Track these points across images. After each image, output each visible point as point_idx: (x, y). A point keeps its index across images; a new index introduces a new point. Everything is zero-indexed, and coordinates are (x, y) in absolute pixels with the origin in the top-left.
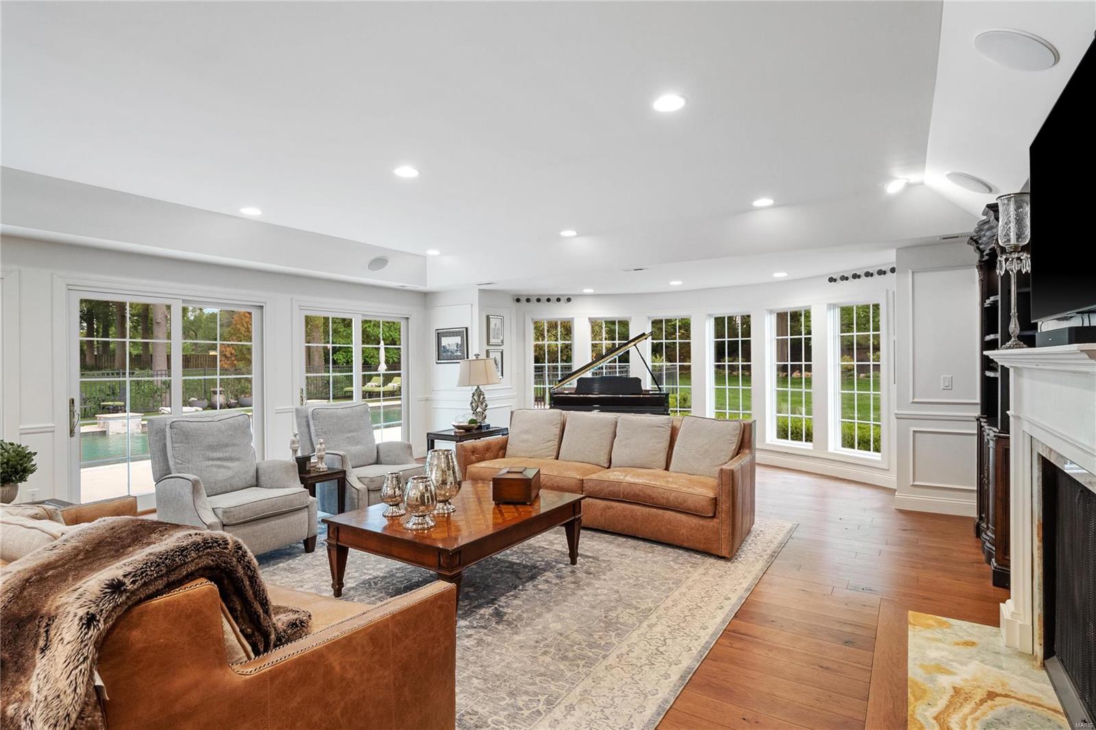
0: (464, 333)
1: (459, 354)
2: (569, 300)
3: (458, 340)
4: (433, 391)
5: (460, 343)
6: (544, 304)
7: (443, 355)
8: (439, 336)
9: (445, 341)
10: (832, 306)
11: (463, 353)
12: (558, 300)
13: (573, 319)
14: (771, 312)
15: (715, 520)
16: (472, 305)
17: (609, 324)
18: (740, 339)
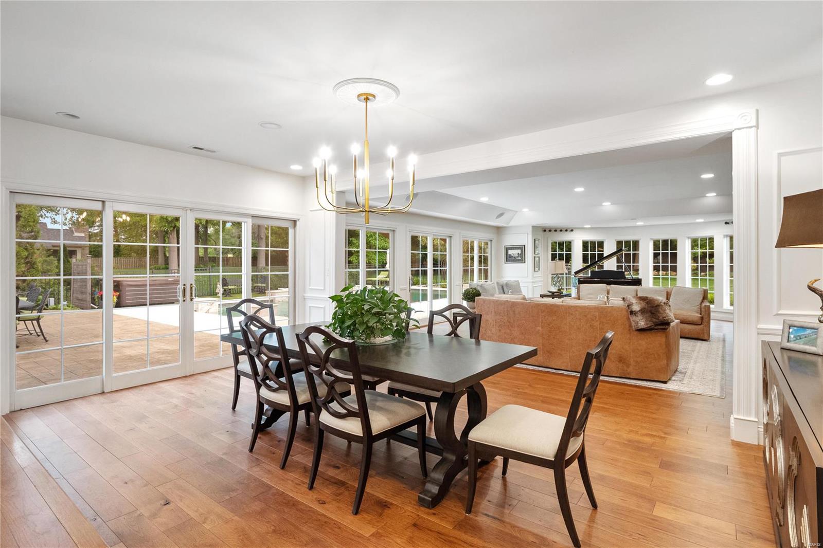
0: (522, 248)
1: (519, 258)
2: (572, 230)
3: (519, 251)
4: (502, 277)
5: (520, 253)
6: (558, 233)
7: (509, 259)
8: (507, 249)
9: (510, 252)
10: (726, 236)
11: (522, 258)
12: (566, 230)
13: (573, 240)
14: (689, 238)
15: (702, 326)
16: (528, 234)
17: (593, 243)
18: (669, 251)
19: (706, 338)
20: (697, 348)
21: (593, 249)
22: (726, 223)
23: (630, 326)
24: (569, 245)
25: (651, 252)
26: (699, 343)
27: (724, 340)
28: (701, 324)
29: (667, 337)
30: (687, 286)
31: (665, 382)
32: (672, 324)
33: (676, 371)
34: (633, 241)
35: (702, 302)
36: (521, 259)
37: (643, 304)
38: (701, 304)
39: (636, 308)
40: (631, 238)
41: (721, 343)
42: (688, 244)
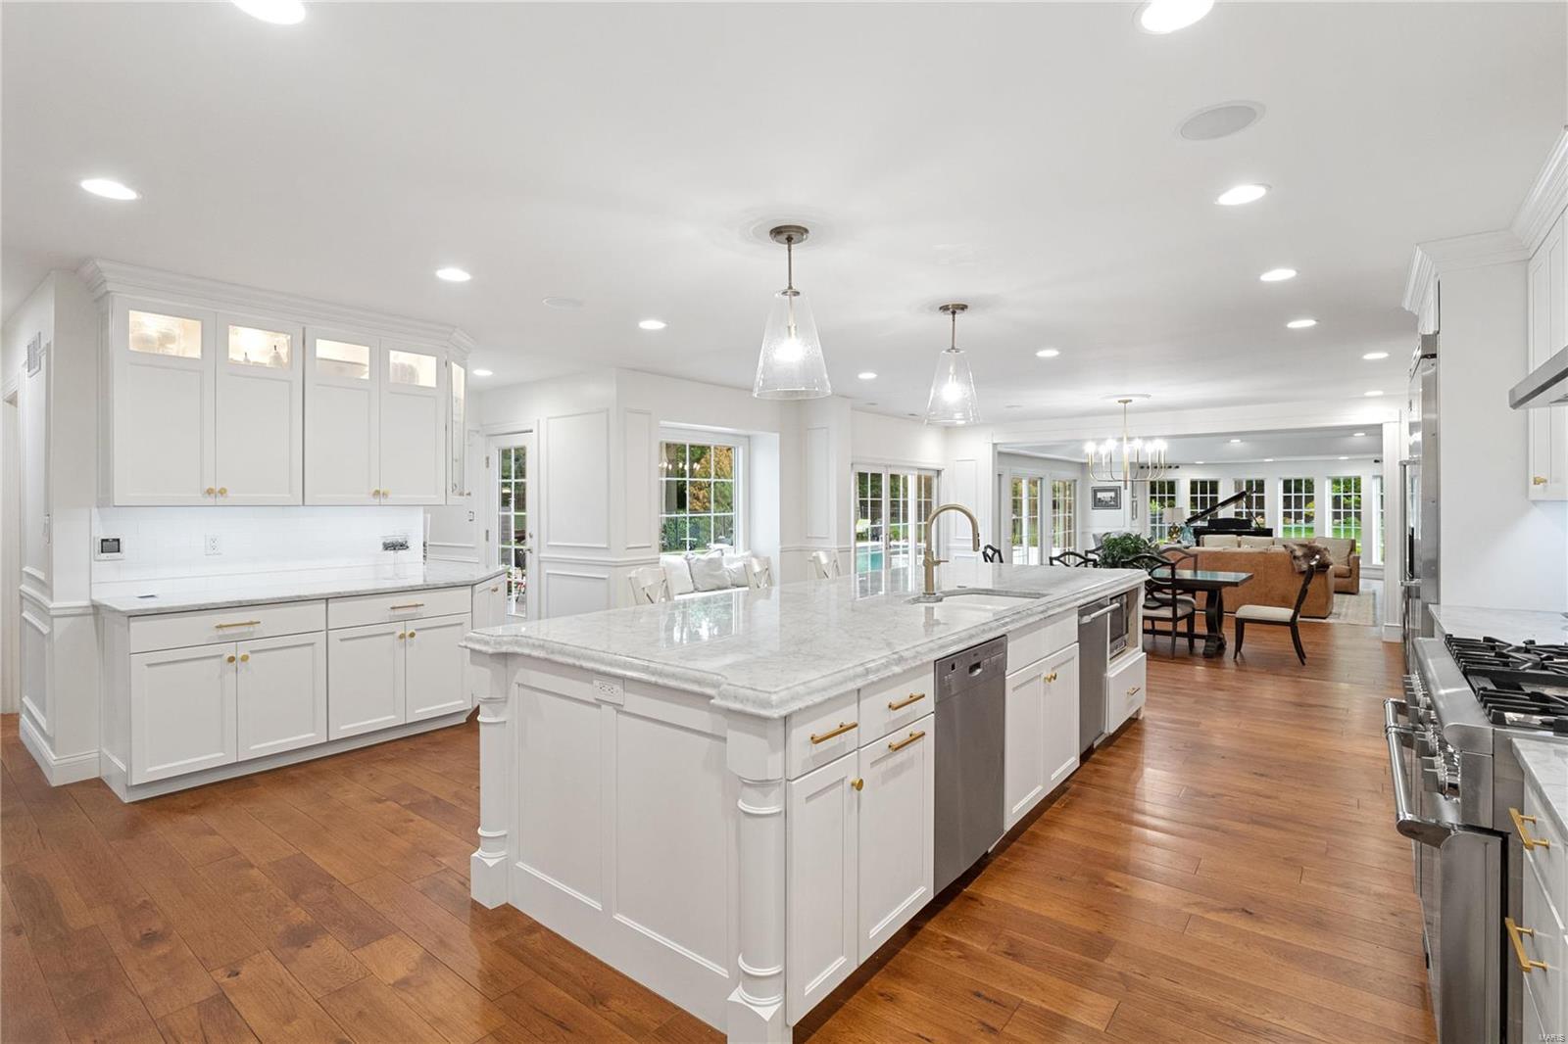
0: (1116, 490)
1: (1113, 503)
2: (1177, 467)
3: (1112, 494)
4: (1088, 527)
5: (1113, 496)
7: (1098, 504)
8: (1095, 491)
9: (1100, 495)
10: (1375, 477)
12: (1170, 467)
13: (1178, 478)
14: (1329, 478)
15: (1351, 581)
16: (1124, 473)
17: (1204, 483)
18: (1304, 494)
19: (1355, 591)
20: (1346, 600)
21: (1203, 491)
22: (1376, 461)
23: (1294, 569)
24: (1172, 486)
25: (1281, 494)
26: (1348, 596)
27: (1374, 594)
28: (1350, 577)
29: (1326, 578)
30: (1327, 536)
31: (1324, 618)
32: (1331, 567)
33: (1331, 613)
34: (1256, 481)
35: (1350, 553)
36: (1115, 504)
37: (1305, 550)
38: (1348, 556)
39: (1299, 553)
40: (1255, 476)
41: (1372, 597)
42: (1328, 484)
